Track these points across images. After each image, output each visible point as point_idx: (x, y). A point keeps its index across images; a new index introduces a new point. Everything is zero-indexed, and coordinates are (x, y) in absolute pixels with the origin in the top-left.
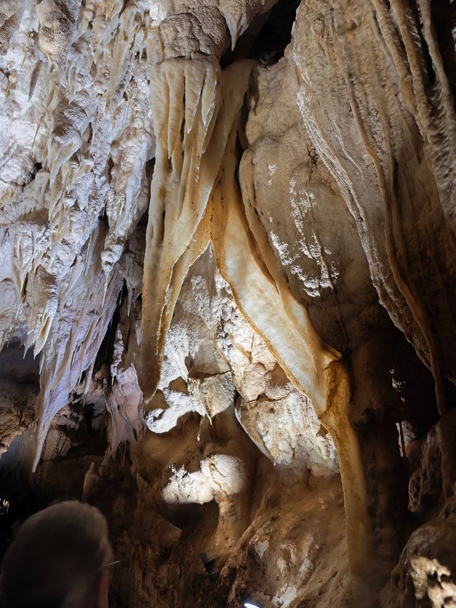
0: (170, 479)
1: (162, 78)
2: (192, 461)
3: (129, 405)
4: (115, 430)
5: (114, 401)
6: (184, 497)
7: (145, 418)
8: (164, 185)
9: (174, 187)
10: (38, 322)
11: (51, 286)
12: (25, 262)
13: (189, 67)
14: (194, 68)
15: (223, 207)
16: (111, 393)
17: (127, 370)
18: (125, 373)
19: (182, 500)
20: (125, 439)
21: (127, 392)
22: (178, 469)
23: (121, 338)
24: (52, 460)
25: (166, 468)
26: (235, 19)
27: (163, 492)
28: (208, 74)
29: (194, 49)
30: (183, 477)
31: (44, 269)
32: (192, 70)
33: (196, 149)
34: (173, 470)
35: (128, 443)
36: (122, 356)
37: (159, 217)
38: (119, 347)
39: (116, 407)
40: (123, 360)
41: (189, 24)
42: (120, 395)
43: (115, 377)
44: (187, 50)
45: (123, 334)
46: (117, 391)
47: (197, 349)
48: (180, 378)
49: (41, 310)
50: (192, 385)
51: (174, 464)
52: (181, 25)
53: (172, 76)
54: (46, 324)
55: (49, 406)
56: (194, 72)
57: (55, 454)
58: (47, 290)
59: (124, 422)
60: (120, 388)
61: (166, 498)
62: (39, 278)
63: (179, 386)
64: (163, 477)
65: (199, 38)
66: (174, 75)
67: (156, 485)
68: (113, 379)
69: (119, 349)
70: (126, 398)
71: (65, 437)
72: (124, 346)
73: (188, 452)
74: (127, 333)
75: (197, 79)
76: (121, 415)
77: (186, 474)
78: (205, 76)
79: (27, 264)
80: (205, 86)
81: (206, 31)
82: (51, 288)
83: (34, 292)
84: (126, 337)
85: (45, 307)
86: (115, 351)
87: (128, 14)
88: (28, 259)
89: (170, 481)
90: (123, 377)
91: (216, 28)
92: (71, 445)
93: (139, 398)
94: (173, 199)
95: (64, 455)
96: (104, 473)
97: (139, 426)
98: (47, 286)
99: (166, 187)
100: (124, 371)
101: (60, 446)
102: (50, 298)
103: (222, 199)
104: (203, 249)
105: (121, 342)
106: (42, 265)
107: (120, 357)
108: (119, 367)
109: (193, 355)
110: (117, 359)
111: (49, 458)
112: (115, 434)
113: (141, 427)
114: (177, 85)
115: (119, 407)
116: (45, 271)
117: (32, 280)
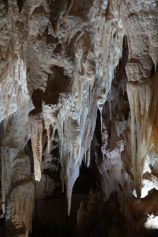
0: (147, 219)
1: (131, 92)
2: (156, 211)
3: (115, 170)
4: (107, 186)
5: (105, 168)
6: (154, 227)
7: (132, 191)
8: (136, 129)
9: (139, 131)
10: (75, 148)
11: (77, 128)
12: (62, 116)
13: (140, 89)
14: (142, 89)
15: (157, 131)
16: (102, 163)
17: (113, 151)
18: (111, 153)
19: (154, 228)
20: (114, 191)
21: (113, 163)
22: (150, 214)
23: (105, 128)
24: (43, 199)
25: (145, 214)
26: (155, 60)
27: (144, 225)
28: (147, 89)
29: (141, 78)
30: (153, 218)
31: (71, 118)
32: (141, 90)
33: (145, 117)
34: (148, 215)
35: (116, 193)
36: (108, 141)
37: (135, 142)
38: (105, 135)
39: (106, 171)
40: (109, 144)
41: (138, 67)
42: (108, 164)
43: (105, 155)
44: (139, 79)
45: (106, 126)
46: (106, 162)
47: (154, 162)
48: (147, 172)
49: (75, 142)
50: (153, 178)
51: (148, 212)
52: (136, 68)
53: (135, 92)
54: (78, 148)
55: (71, 178)
56: (142, 90)
57: (45, 195)
58: (75, 130)
59: (112, 180)
60: (108, 160)
61: (146, 227)
62: (70, 124)
63: (147, 176)
64: (144, 218)
65: (143, 72)
66: (135, 91)
67: (141, 221)
68: (104, 156)
69: (105, 136)
70: (113, 166)
71: (50, 180)
72: (108, 134)
73: (155, 207)
74: (109, 124)
75: (143, 93)
76: (111, 177)
77: (154, 217)
78: (146, 90)
79: (63, 117)
80: (147, 94)
81: (145, 68)
82: (77, 129)
83: (68, 131)
84: (109, 127)
85: (76, 140)
86: (103, 138)
87: (109, 24)
88: (63, 115)
89: (147, 220)
90: (110, 155)
91: (148, 66)
92: (56, 185)
93: (121, 165)
94: (139, 136)
95: (51, 194)
96: (93, 210)
97: (123, 182)
98: (75, 128)
99: (136, 130)
100: (110, 151)
101: (47, 187)
102: (78, 135)
103: (156, 128)
104: (151, 148)
105: (106, 131)
106: (70, 116)
107: (106, 141)
108: (107, 148)
109: (153, 165)
110: (105, 143)
111: (40, 198)
112: (107, 188)
113: (124, 183)
114: (137, 96)
115: (108, 171)
116: (72, 119)
117: (67, 125)
